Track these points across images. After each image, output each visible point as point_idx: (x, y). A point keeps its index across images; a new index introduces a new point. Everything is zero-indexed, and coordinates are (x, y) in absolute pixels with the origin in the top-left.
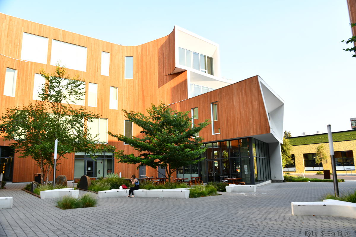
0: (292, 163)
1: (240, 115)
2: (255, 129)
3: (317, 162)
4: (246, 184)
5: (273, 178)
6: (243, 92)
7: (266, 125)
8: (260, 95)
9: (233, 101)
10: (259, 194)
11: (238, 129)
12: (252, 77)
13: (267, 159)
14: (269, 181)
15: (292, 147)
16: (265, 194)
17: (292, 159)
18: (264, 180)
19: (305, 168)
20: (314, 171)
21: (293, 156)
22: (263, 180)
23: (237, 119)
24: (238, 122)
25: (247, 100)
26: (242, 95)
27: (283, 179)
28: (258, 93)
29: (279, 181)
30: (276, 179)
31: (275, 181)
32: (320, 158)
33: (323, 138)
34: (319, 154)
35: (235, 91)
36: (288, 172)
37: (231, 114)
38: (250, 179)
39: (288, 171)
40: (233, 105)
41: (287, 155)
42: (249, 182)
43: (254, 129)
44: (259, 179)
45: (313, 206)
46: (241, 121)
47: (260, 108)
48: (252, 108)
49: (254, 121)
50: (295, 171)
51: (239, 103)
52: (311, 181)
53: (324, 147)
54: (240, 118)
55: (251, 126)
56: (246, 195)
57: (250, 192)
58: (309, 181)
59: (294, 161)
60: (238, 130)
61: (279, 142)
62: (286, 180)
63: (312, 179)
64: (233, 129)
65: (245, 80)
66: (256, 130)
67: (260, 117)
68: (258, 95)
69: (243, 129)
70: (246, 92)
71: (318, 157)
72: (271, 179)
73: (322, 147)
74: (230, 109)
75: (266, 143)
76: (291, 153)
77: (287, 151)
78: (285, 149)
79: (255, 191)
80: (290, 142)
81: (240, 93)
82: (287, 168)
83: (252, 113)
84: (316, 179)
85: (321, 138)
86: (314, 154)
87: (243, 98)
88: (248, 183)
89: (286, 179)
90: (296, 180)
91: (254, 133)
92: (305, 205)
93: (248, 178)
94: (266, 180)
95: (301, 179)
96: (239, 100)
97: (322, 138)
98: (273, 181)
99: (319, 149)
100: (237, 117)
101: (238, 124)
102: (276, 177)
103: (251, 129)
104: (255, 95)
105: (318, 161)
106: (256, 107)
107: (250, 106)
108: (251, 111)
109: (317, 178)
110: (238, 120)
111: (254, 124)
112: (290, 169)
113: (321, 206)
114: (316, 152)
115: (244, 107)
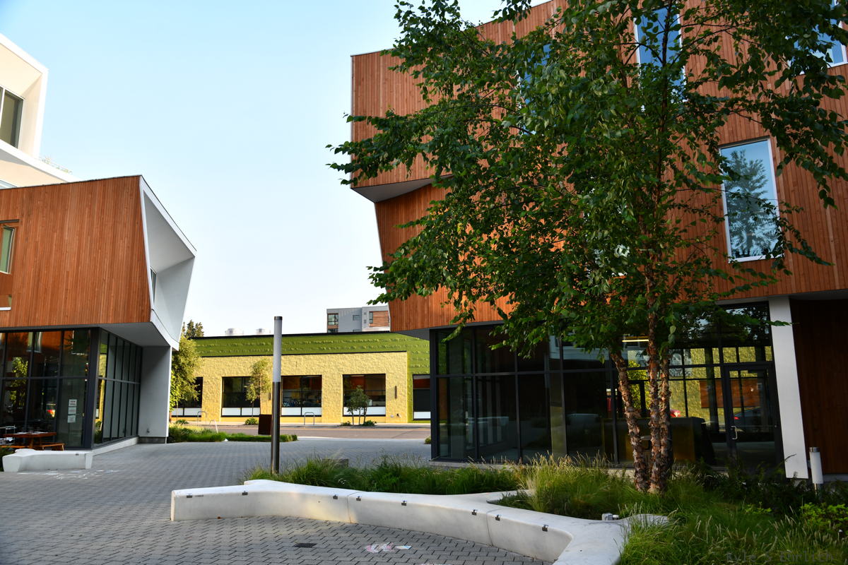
0: (195, 396)
1: (78, 266)
2: (112, 308)
3: (249, 396)
4: (67, 448)
5: (142, 434)
6: (96, 209)
7: (143, 300)
9: (62, 228)
10: (99, 473)
11: (65, 302)
12: (124, 177)
13: (134, 385)
14: (133, 441)
15: (200, 359)
16: (114, 474)
17: (195, 389)
18: (118, 438)
19: (223, 409)
20: (241, 416)
21: (199, 381)
22: (115, 438)
23: (68, 276)
24: (67, 285)
25: (101, 232)
26: (91, 215)
27: (167, 436)
28: (135, 220)
29: (157, 440)
30: (149, 435)
31: (147, 440)
32: (256, 389)
34: (256, 379)
35: (73, 203)
36: (182, 419)
37: (52, 261)
38: (79, 435)
39: (183, 416)
40: (62, 237)
41: (185, 379)
42: (77, 443)
43: (108, 308)
44: (106, 435)
45: (220, 496)
46: (76, 283)
48: (113, 254)
49: (113, 288)
50: (200, 416)
51: (80, 235)
52: (230, 439)
53: (269, 365)
54: (77, 274)
55: (103, 299)
56: (60, 476)
57: (73, 469)
58: (226, 440)
59: (201, 393)
60: (65, 306)
61: (170, 346)
62: (175, 436)
63: (233, 435)
64: (51, 301)
65: (105, 179)
66: (115, 310)
67: (130, 279)
68: (134, 225)
69: (79, 306)
70: (102, 211)
71: (252, 387)
72: (137, 435)
73: (264, 364)
74: (51, 246)
75: (137, 346)
76: (195, 374)
77: (187, 369)
78: (183, 364)
79: (88, 465)
80: (198, 348)
81: (87, 212)
82: (181, 410)
83: (111, 265)
84: (242, 434)
86: (245, 379)
87: (92, 225)
88: (72, 445)
89: (173, 436)
90: (197, 436)
91: (108, 317)
92: (203, 496)
93: (77, 431)
94: (125, 437)
95: (209, 435)
96: (82, 228)
98: (141, 441)
99: (257, 369)
100: (68, 272)
101: (67, 290)
102: (150, 430)
103: (103, 307)
104: (125, 225)
105: (251, 396)
106: (122, 252)
107: (109, 247)
108: (107, 262)
109: (243, 432)
110: (70, 279)
111: (112, 295)
112: (189, 411)
113: (237, 495)
114: (250, 375)
115: (91, 249)
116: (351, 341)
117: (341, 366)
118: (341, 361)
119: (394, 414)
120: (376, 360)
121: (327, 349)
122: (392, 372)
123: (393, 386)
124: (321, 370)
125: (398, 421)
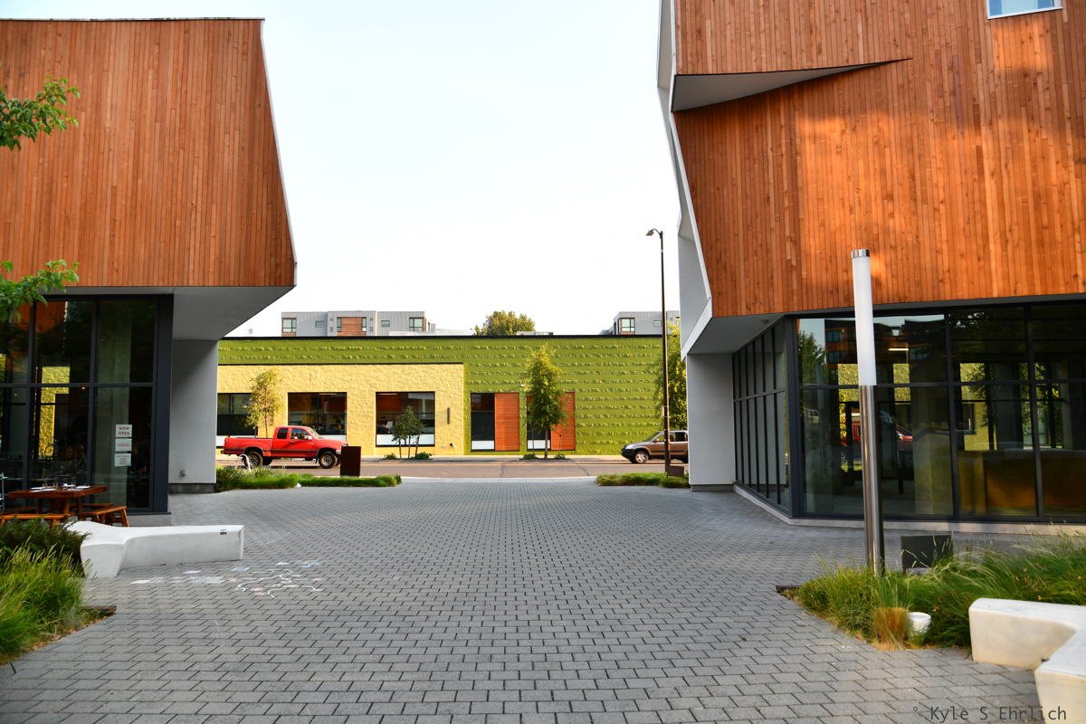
1: (135, 178)
2: (212, 258)
6: (170, 73)
7: (278, 246)
8: (259, 112)
9: (98, 106)
23: (114, 195)
24: (114, 211)
25: (184, 118)
26: (158, 85)
27: (214, 481)
28: (253, 98)
29: (198, 487)
30: (185, 481)
31: (181, 489)
32: (261, 410)
33: (271, 349)
34: (260, 397)
35: (119, 60)
37: (79, 165)
43: (205, 258)
46: (134, 207)
47: (251, 167)
48: (211, 159)
49: (213, 222)
51: (138, 120)
52: (304, 484)
54: (135, 193)
55: (194, 242)
58: (299, 485)
60: (112, 251)
61: (217, 341)
64: (80, 240)
66: (220, 262)
67: (249, 208)
68: (252, 108)
69: (141, 251)
73: (272, 376)
81: (150, 77)
83: (208, 181)
85: (263, 348)
87: (164, 102)
91: (205, 273)
97: (266, 349)
100: (114, 188)
101: (114, 221)
102: (186, 473)
106: (230, 155)
107: (200, 147)
108: (198, 172)
110: (120, 201)
111: (213, 234)
114: (252, 391)
115: (162, 147)
116: (387, 348)
117: (374, 382)
118: (374, 374)
119: (446, 444)
120: (422, 374)
121: (354, 358)
122: (444, 389)
123: (445, 408)
124: (345, 386)
125: (452, 453)
